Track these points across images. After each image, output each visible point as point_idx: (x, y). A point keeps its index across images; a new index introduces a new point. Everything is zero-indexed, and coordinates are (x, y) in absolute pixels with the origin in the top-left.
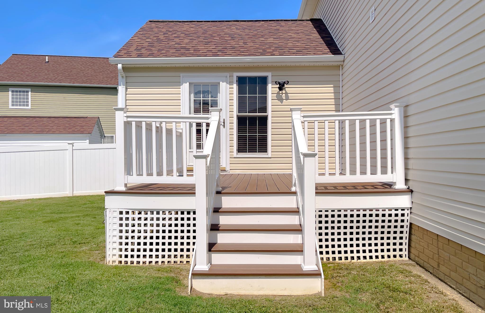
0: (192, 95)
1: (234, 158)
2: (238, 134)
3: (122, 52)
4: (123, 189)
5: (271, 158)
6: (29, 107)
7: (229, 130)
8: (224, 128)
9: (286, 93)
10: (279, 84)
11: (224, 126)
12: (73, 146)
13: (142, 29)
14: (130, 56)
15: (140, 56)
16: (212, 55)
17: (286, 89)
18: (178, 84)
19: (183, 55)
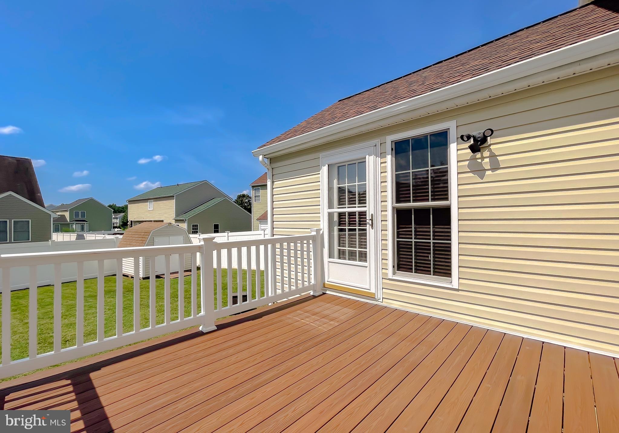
0: (335, 181)
1: (389, 279)
2: (398, 238)
5: (458, 290)
7: (380, 233)
8: (374, 228)
9: (493, 156)
10: (474, 139)
11: (373, 225)
17: (492, 147)
18: (317, 169)
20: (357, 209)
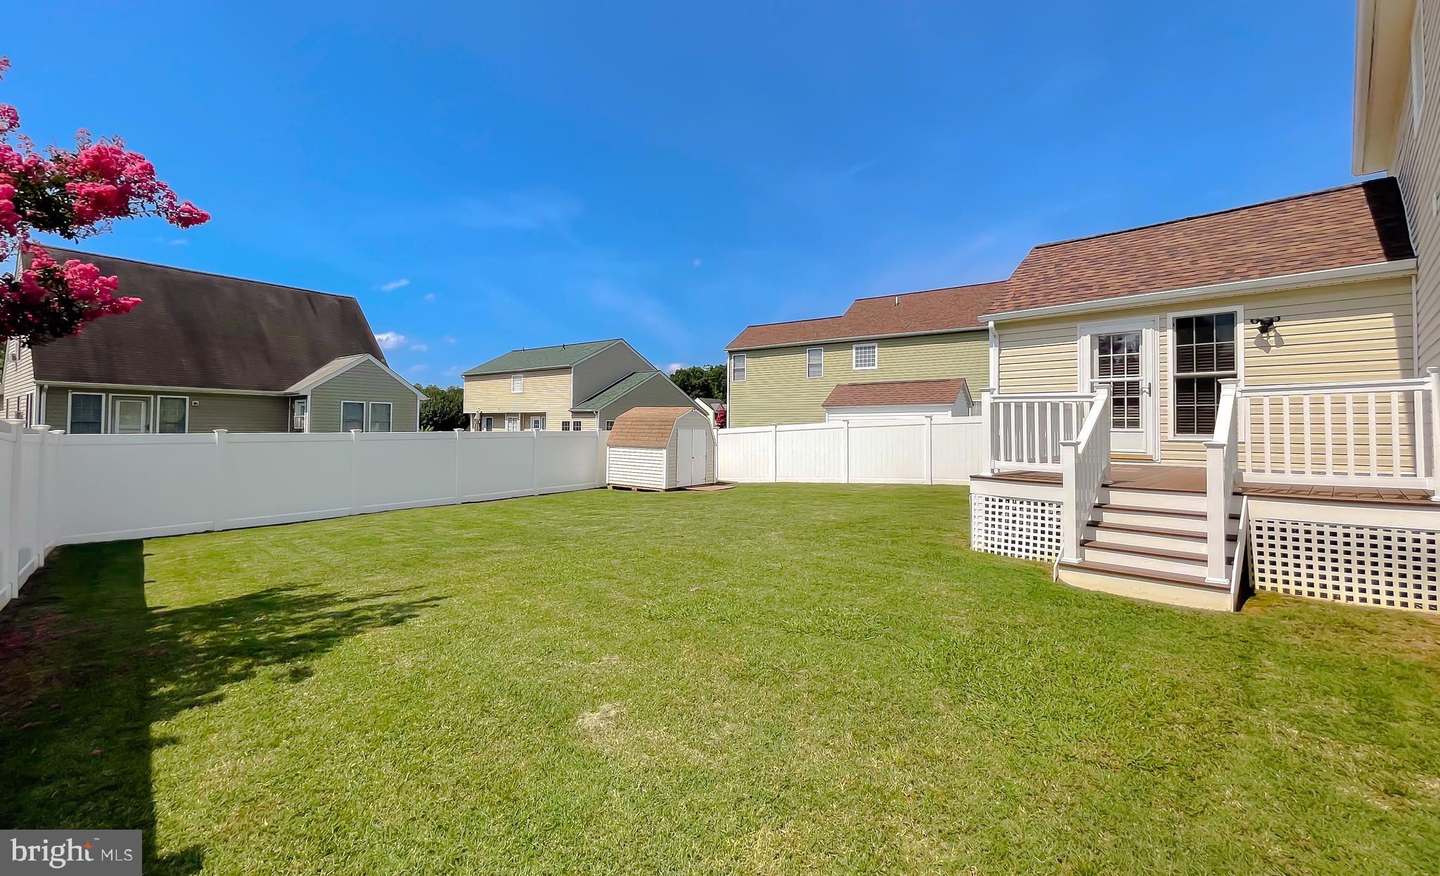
0: (1096, 351)
1: (1169, 441)
2: (1177, 404)
3: (994, 304)
4: (990, 474)
6: (876, 367)
7: (1158, 400)
8: (1150, 396)
9: (1278, 336)
10: (1262, 322)
11: (1150, 394)
12: (931, 419)
13: (1025, 263)
14: (1004, 309)
15: (1018, 307)
16: (1127, 293)
17: (1276, 328)
18: (1074, 338)
19: (1081, 297)
20: (1126, 378)
